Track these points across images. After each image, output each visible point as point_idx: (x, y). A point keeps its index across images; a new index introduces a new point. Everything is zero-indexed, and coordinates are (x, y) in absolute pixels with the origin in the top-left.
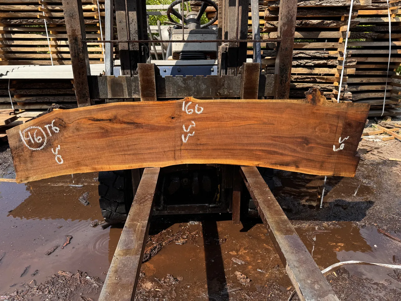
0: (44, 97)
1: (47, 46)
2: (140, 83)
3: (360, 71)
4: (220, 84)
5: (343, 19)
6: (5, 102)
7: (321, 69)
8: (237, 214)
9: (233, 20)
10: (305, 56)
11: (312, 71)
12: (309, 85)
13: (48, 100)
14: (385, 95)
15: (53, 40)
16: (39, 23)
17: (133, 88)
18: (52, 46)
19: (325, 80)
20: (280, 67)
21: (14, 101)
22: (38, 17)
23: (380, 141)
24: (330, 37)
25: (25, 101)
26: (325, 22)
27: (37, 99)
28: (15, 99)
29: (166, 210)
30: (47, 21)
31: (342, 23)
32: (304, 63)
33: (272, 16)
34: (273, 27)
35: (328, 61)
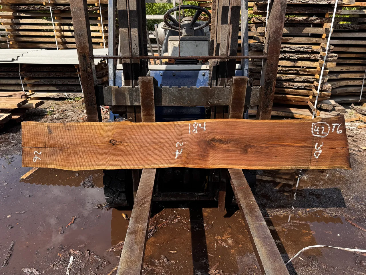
0: (51, 79)
1: (52, 31)
2: (140, 94)
3: (341, 60)
4: (211, 94)
5: (327, 16)
6: (17, 84)
7: (304, 62)
8: (222, 204)
9: (224, 38)
10: (289, 50)
11: (296, 64)
12: (292, 77)
13: (54, 83)
14: (363, 82)
15: (58, 25)
16: (45, 9)
17: (134, 97)
18: (57, 31)
19: (307, 72)
20: (265, 81)
21: (25, 83)
22: (44, 4)
23: (355, 128)
24: (314, 33)
25: (34, 83)
26: (310, 19)
27: (44, 82)
28: (25, 81)
29: (161, 197)
30: (52, 8)
31: (326, 20)
32: (289, 56)
33: (260, 11)
34: (261, 22)
35: (311, 55)
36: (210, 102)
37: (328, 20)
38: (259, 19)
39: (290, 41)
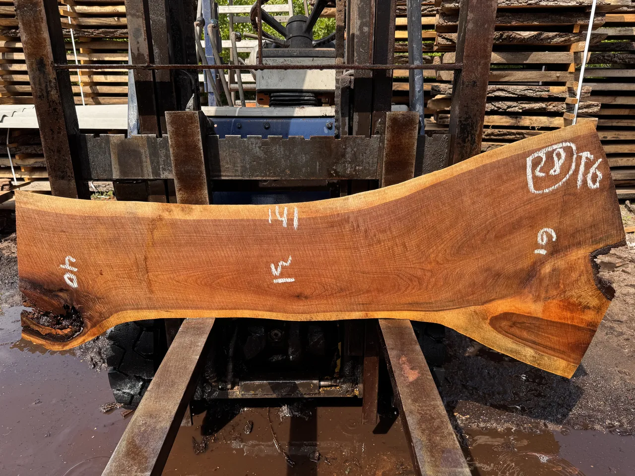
2: (171, 150)
4: (337, 154)
5: (576, 30)
10: (506, 95)
15: (85, 62)
17: (161, 160)
18: (83, 73)
21: (16, 164)
24: (552, 63)
25: (33, 164)
26: (544, 35)
28: (18, 161)
30: (75, 32)
31: (574, 37)
32: (506, 107)
33: (448, 24)
34: (451, 43)
35: (548, 104)
36: (335, 170)
37: (578, 37)
38: (447, 37)
39: (506, 79)
